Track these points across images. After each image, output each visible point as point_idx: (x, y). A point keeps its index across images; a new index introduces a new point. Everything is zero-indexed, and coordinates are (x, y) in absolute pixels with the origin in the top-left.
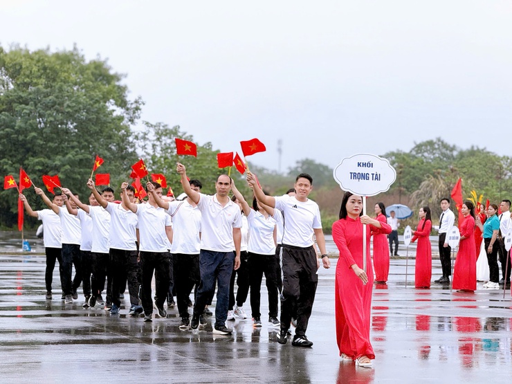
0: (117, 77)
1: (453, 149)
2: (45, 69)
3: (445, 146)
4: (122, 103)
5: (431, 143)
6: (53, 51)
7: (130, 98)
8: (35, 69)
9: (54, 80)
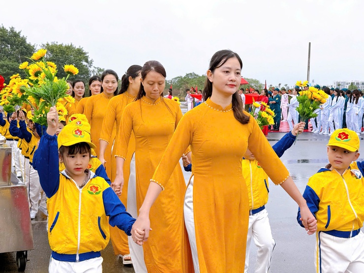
0: (85, 53)
1: (197, 76)
2: (61, 50)
3: (195, 75)
4: (87, 61)
5: (191, 74)
6: (64, 45)
7: (89, 60)
8: (58, 51)
9: (64, 54)
